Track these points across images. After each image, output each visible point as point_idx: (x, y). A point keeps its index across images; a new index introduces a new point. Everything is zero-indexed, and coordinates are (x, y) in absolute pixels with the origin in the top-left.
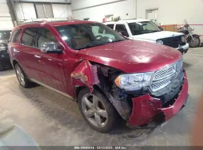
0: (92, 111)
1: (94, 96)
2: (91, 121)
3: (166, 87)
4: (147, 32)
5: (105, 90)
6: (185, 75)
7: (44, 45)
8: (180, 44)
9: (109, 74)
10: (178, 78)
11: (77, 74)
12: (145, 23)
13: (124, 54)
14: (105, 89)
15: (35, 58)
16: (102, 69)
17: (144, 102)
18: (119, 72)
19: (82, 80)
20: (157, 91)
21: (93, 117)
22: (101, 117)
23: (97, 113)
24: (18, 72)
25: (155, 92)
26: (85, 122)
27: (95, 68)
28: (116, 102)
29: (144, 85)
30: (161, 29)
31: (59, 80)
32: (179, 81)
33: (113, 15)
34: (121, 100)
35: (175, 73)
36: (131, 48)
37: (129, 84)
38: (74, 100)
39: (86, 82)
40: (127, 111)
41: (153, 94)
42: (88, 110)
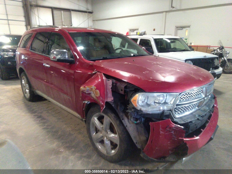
0: (101, 135)
1: (105, 116)
2: (100, 147)
3: (192, 114)
4: (175, 50)
5: (119, 110)
6: (216, 103)
7: (55, 52)
8: (213, 68)
9: (125, 91)
10: (207, 105)
11: (87, 88)
12: (174, 40)
13: (145, 70)
14: (119, 108)
15: (44, 66)
16: (118, 84)
17: (164, 128)
18: (137, 90)
19: (93, 95)
20: (181, 118)
21: (102, 142)
22: (112, 143)
23: (108, 138)
24: (23, 82)
25: (178, 118)
26: (92, 148)
27: (110, 82)
28: (130, 125)
29: (165, 108)
30: (192, 48)
31: (68, 95)
32: (207, 108)
33: (138, 30)
34: (136, 124)
35: (204, 98)
36: (154, 64)
37: (148, 105)
38: (82, 120)
39: (97, 97)
40: (143, 138)
41: (175, 120)
42: (97, 133)
